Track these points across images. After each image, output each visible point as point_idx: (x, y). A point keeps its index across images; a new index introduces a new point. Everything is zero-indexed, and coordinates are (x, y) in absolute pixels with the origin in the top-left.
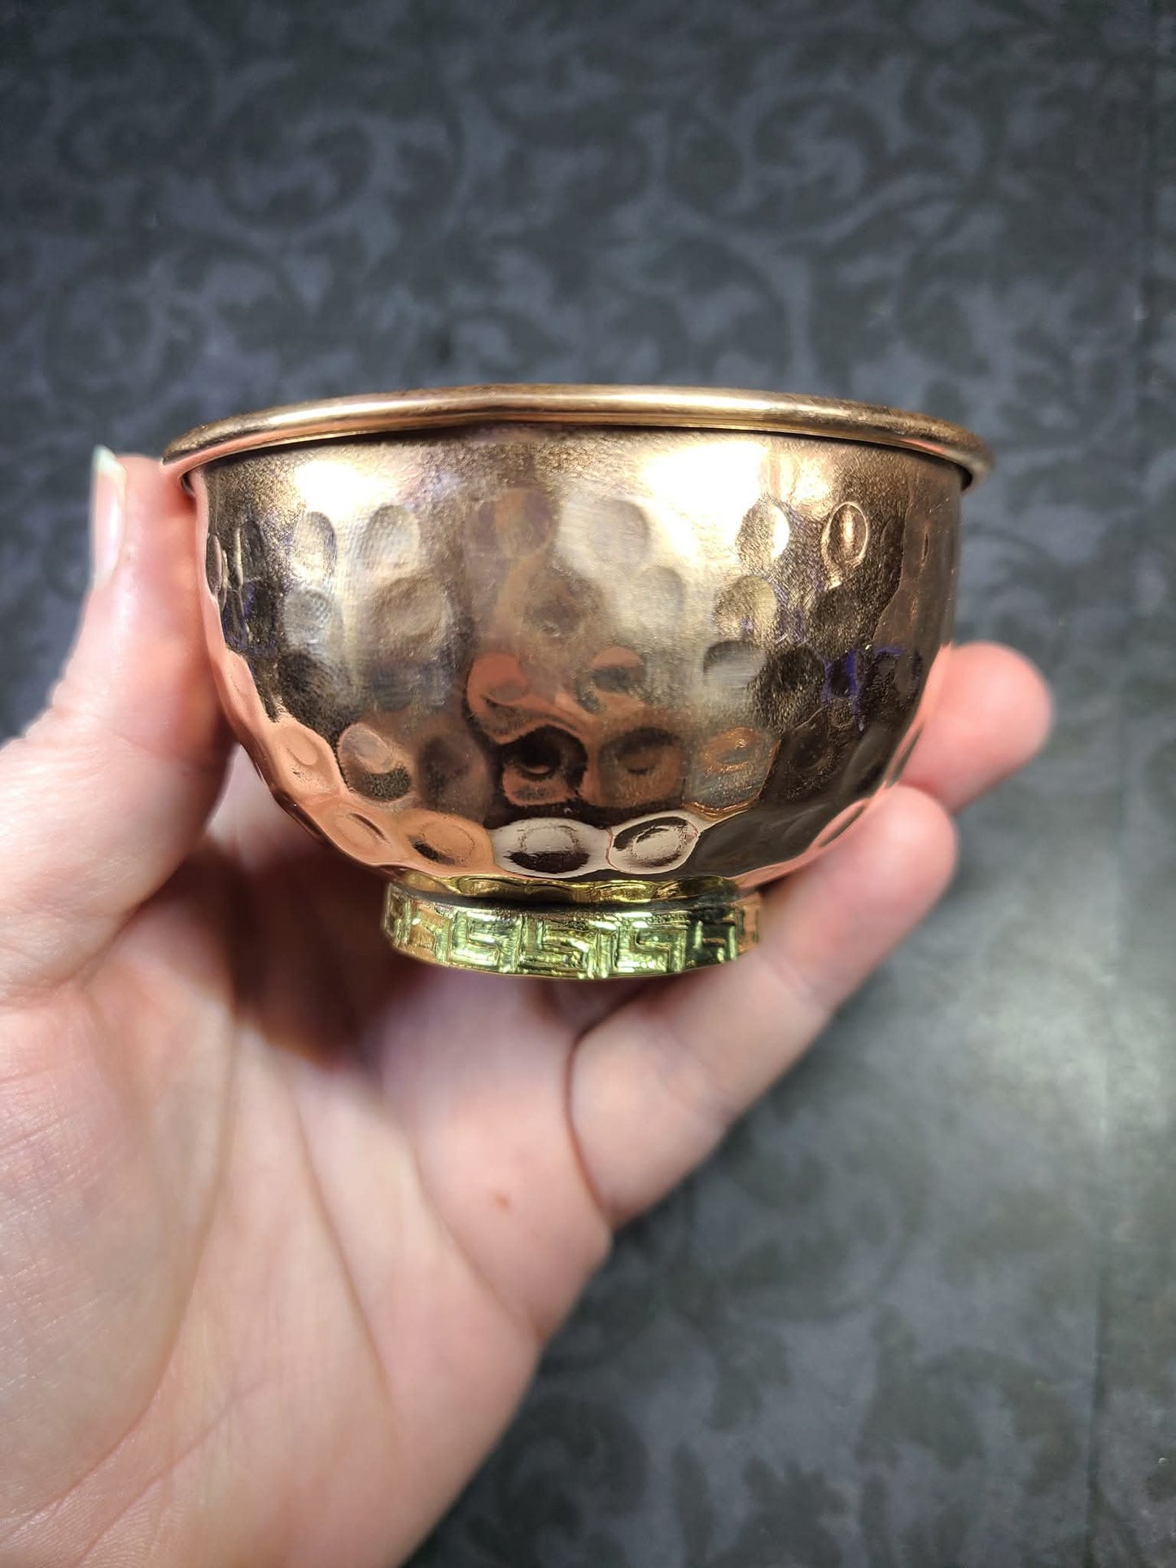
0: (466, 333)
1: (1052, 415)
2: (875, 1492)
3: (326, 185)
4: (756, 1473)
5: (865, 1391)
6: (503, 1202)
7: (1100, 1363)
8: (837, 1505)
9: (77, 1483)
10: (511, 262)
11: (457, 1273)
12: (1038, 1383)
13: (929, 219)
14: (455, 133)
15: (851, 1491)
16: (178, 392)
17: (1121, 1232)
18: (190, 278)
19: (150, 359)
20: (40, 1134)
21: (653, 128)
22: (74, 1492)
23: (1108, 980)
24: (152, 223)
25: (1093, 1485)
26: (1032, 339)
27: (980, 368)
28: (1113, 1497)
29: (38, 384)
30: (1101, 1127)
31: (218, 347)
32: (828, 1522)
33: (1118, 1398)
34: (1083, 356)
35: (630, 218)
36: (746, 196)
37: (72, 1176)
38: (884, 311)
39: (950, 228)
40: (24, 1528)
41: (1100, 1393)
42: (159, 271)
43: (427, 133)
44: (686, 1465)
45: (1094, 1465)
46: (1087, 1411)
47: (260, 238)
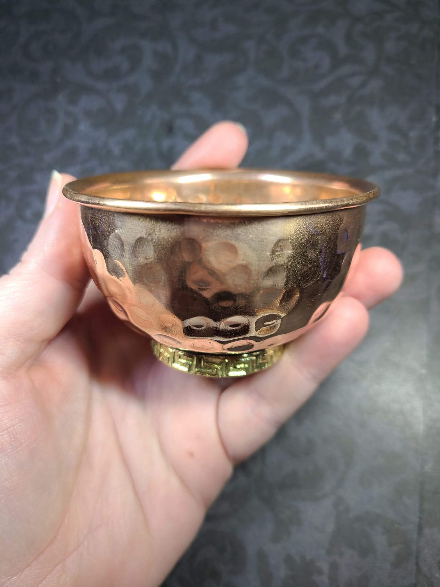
0: (178, 123)
1: (402, 156)
2: (334, 567)
3: (125, 65)
4: (288, 559)
5: (330, 528)
6: (191, 455)
7: (420, 518)
8: (320, 572)
9: (28, 565)
10: (196, 96)
11: (175, 482)
12: (396, 525)
13: (355, 81)
14: (175, 47)
15: (325, 567)
16: (68, 143)
17: (429, 467)
18: (73, 101)
19: (58, 131)
20: (12, 428)
21: (250, 45)
22: (27, 569)
23: (423, 371)
24: (59, 79)
25: (417, 564)
26: (393, 128)
27: (375, 138)
28: (425, 569)
29: (15, 140)
30: (420, 428)
31: (83, 127)
32: (316, 578)
33: (427, 531)
34: (413, 134)
35: (241, 80)
36: (285, 72)
37: (25, 444)
38: (338, 116)
39: (363, 85)
40: (8, 583)
41: (420, 529)
42: (61, 98)
43: (164, 46)
44: (262, 556)
45: (417, 557)
46: (415, 536)
47: (101, 85)
